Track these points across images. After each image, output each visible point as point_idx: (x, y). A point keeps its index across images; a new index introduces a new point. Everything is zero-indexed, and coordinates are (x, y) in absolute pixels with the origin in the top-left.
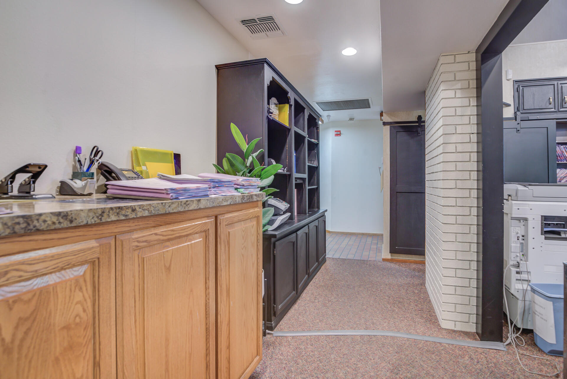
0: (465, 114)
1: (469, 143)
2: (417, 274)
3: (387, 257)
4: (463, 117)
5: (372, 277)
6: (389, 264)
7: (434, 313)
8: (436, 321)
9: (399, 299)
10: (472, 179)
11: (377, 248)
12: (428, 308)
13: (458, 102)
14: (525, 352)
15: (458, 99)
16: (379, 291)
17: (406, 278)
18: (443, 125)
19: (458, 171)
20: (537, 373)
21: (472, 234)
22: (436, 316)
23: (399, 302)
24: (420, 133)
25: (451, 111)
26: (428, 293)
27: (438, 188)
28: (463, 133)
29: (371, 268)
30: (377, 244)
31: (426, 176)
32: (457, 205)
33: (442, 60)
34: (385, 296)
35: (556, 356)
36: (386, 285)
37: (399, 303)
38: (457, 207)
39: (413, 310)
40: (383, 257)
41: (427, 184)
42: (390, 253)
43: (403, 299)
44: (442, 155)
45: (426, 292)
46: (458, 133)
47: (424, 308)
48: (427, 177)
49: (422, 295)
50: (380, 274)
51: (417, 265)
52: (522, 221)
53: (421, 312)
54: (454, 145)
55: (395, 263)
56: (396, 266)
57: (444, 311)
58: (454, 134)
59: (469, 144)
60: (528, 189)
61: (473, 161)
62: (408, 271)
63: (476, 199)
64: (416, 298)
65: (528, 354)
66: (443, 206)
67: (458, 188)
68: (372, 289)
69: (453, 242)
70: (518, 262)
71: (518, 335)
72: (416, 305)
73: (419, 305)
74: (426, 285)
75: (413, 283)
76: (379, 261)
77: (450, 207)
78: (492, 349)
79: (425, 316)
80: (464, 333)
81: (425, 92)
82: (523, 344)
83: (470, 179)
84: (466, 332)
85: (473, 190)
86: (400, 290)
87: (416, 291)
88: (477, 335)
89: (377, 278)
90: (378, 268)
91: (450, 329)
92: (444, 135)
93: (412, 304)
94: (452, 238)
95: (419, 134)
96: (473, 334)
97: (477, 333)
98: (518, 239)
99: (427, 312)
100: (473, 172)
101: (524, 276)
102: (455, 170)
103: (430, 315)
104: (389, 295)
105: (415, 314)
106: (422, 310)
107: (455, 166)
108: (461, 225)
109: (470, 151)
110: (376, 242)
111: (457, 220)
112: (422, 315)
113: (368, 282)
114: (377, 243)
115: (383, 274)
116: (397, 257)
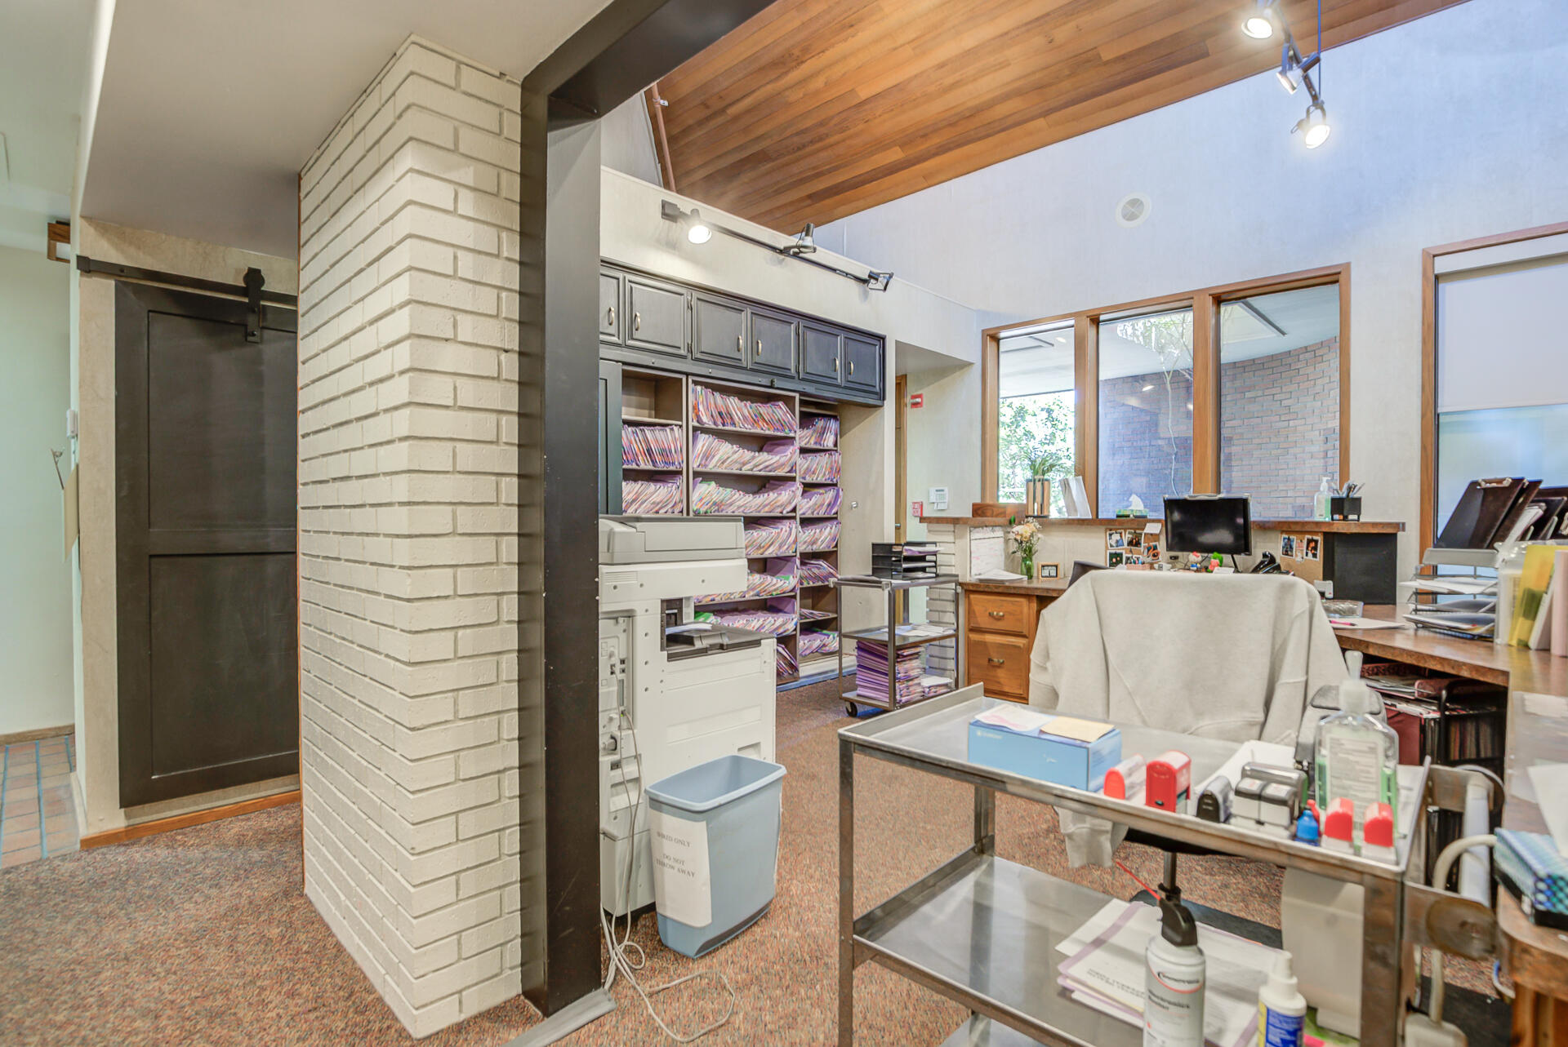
0: (484, 281)
1: (496, 381)
2: (255, 855)
3: (105, 829)
4: (478, 287)
5: (34, 953)
6: (118, 856)
7: (370, 990)
8: (388, 1023)
9: (208, 1004)
10: (503, 501)
11: (39, 798)
12: (338, 981)
13: (464, 233)
14: (653, 982)
15: (464, 221)
16: (95, 1010)
17: (214, 892)
18: (408, 302)
19: (460, 472)
20: (702, 1032)
21: (506, 684)
22: (380, 1000)
23: (214, 1016)
24: (254, 335)
25: (440, 260)
26: (322, 921)
27: (377, 535)
28: (477, 345)
29: (19, 905)
30: (38, 779)
31: (299, 491)
32: (459, 593)
33: (412, 59)
34: (134, 1020)
35: (710, 953)
36: (127, 959)
37: (211, 1020)
38: (458, 599)
39: (283, 1022)
40: (84, 832)
41: (304, 520)
42: (121, 807)
43: (226, 993)
44: (406, 411)
45: (315, 920)
46: (463, 340)
47: (325, 991)
48: (305, 496)
49: (302, 937)
50: (78, 918)
51: (248, 819)
52: (621, 620)
53: (318, 1014)
54: (449, 380)
55: (149, 841)
56: (158, 851)
57: (423, 976)
58: (447, 340)
59: (495, 383)
60: (634, 530)
61: (506, 443)
62: (215, 855)
63: (516, 567)
64: (281, 963)
65: (662, 986)
66: (409, 600)
67: (460, 534)
68: (51, 1016)
69: (446, 722)
70: (612, 738)
71: (626, 942)
72: (292, 994)
73: (304, 988)
74: (306, 891)
75: (251, 903)
76: (64, 858)
77: (435, 602)
78: (583, 1026)
79: (339, 1023)
80: (489, 1019)
81: (300, 178)
82: (641, 962)
83: (497, 504)
84: (496, 1008)
85: (505, 538)
86: (201, 959)
87: (275, 932)
88: (526, 1001)
89: (67, 943)
90: (64, 893)
91: (444, 1025)
92: (416, 341)
93: (270, 996)
94: (442, 708)
95: (250, 339)
96: (517, 1003)
97: (528, 994)
98: (612, 673)
99: (341, 1004)
100: (508, 479)
101: (630, 770)
102: (451, 469)
103: (356, 1012)
104: (152, 1006)
105: (297, 1035)
106: (318, 1003)
107: (451, 454)
108: (470, 661)
109: (500, 408)
110: (31, 768)
111: (460, 643)
112: (325, 1026)
113: (15, 987)
114: (38, 773)
115: (95, 912)
116: (157, 812)
